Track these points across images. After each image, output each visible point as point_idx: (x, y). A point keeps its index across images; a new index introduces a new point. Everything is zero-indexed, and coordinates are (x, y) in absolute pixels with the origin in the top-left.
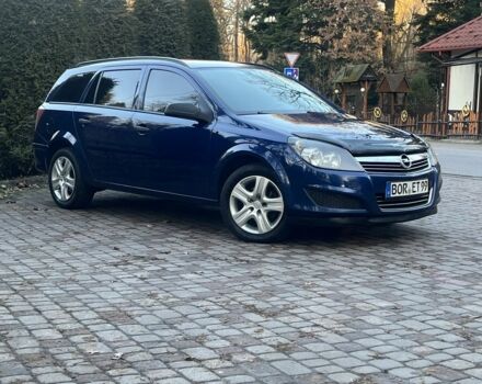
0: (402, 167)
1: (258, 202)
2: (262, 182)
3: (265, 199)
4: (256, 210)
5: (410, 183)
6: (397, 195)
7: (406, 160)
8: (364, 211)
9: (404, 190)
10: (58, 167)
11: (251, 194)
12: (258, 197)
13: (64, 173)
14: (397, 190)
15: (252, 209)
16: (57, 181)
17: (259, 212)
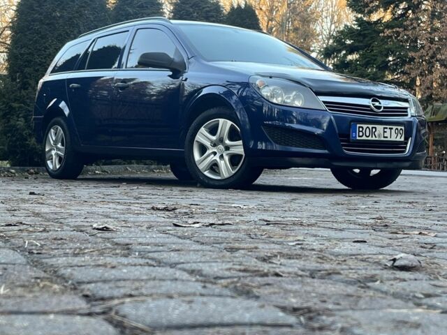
0: (372, 110)
1: (221, 147)
2: (225, 125)
3: (228, 142)
4: (218, 155)
5: (380, 128)
6: (364, 138)
7: (377, 104)
8: (326, 151)
9: (373, 133)
10: (52, 137)
11: (214, 138)
12: (221, 141)
13: (56, 142)
14: (364, 133)
15: (215, 153)
16: (50, 150)
17: (222, 157)
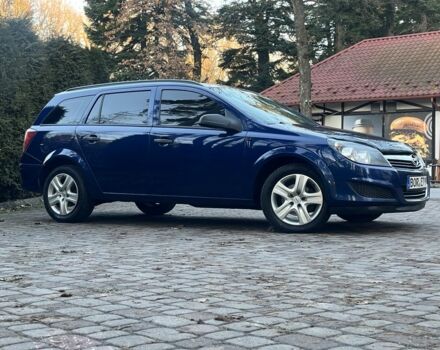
1: (297, 197)
2: (302, 179)
3: (305, 194)
4: (296, 204)
5: (420, 178)
6: (413, 187)
8: (393, 200)
9: (417, 183)
10: (56, 183)
11: (291, 190)
12: (298, 192)
13: (63, 189)
14: (413, 183)
15: (292, 204)
16: (55, 197)
17: (299, 206)
